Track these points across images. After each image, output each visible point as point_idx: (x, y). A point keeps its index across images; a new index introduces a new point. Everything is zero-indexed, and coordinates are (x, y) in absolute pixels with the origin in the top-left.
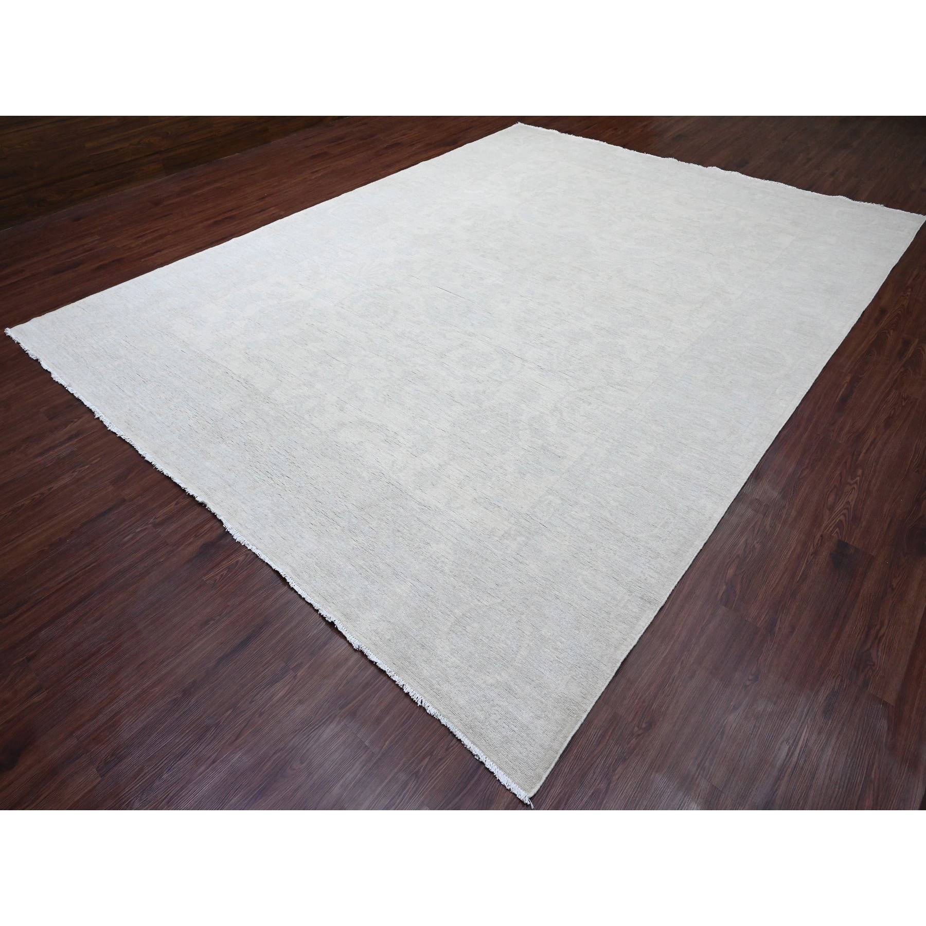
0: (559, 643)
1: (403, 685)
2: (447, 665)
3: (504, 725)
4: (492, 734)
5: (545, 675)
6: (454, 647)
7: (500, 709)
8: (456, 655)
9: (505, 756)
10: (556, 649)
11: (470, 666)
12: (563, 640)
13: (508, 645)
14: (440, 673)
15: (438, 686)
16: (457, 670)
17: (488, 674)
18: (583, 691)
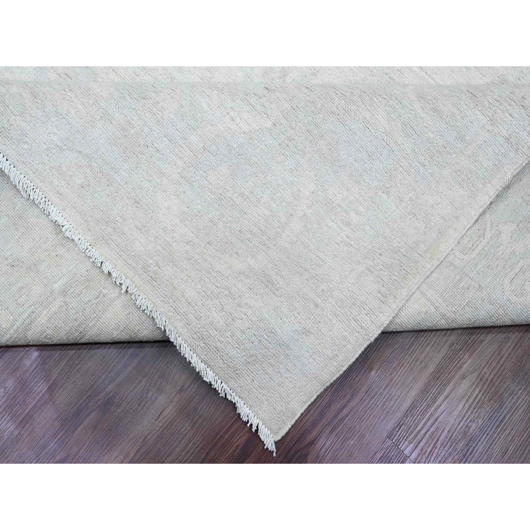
0: (353, 214)
1: (102, 262)
2: (173, 238)
3: (254, 338)
4: (235, 351)
5: (326, 263)
6: (186, 210)
7: (249, 313)
8: (187, 223)
9: (249, 381)
10: (348, 224)
11: (209, 243)
12: (361, 208)
13: (272, 211)
14: (161, 249)
15: (156, 269)
16: (188, 247)
17: (236, 256)
18: (383, 289)
